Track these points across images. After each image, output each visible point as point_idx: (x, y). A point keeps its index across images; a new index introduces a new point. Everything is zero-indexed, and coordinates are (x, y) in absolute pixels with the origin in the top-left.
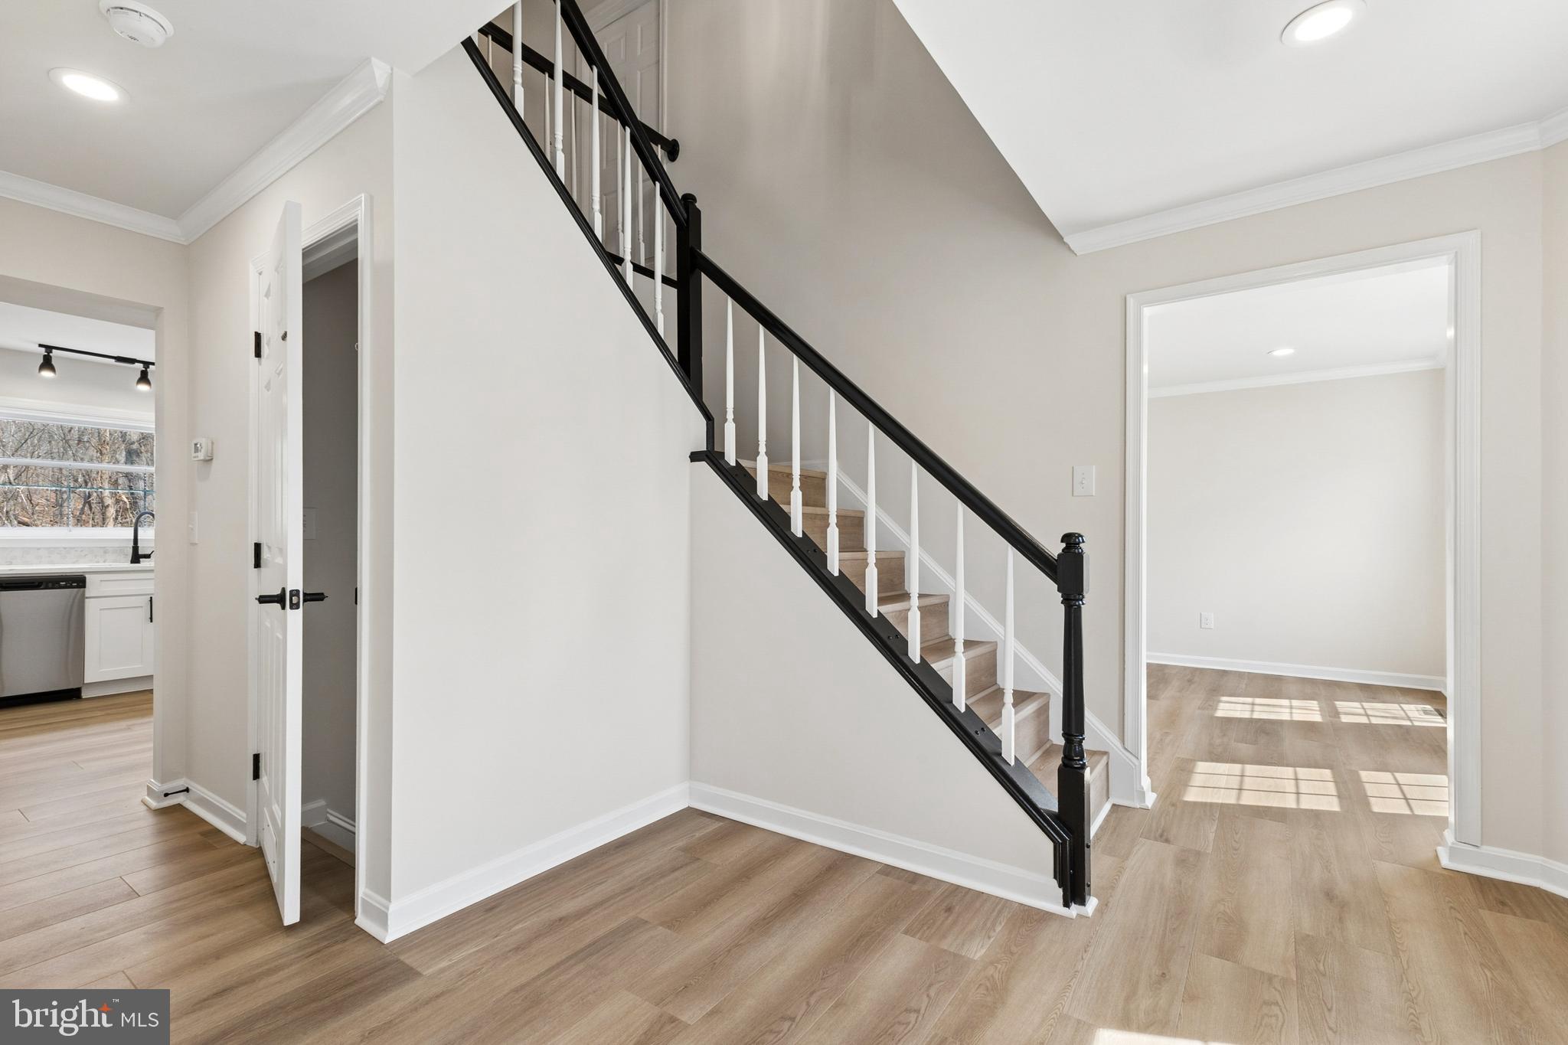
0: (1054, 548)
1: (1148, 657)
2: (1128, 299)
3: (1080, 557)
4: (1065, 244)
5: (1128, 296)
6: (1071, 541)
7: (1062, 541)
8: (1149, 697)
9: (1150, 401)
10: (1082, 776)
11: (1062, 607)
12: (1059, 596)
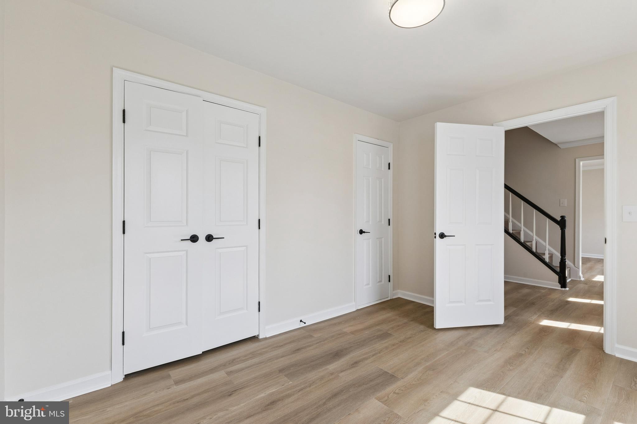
0: (559, 219)
1: (582, 255)
2: (576, 160)
3: (565, 221)
4: (557, 146)
5: (576, 159)
6: (563, 218)
7: (561, 217)
8: (582, 263)
9: (583, 171)
10: (565, 263)
11: (561, 230)
12: (560, 228)
